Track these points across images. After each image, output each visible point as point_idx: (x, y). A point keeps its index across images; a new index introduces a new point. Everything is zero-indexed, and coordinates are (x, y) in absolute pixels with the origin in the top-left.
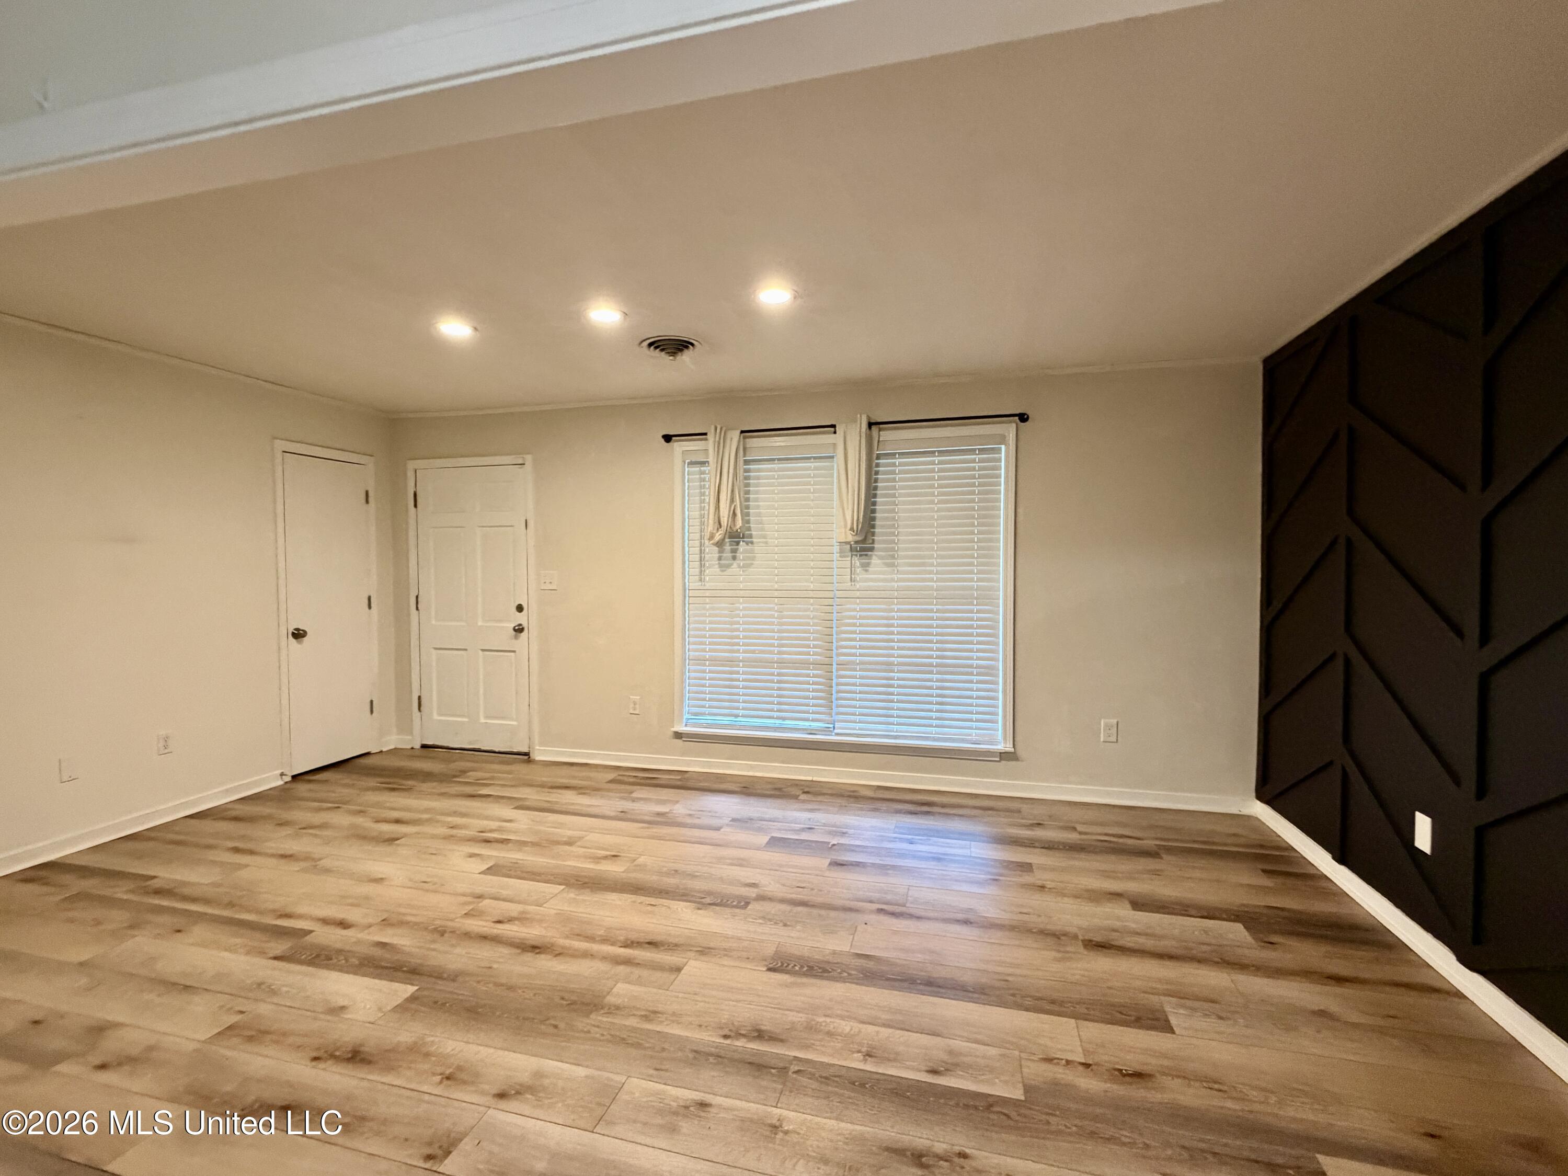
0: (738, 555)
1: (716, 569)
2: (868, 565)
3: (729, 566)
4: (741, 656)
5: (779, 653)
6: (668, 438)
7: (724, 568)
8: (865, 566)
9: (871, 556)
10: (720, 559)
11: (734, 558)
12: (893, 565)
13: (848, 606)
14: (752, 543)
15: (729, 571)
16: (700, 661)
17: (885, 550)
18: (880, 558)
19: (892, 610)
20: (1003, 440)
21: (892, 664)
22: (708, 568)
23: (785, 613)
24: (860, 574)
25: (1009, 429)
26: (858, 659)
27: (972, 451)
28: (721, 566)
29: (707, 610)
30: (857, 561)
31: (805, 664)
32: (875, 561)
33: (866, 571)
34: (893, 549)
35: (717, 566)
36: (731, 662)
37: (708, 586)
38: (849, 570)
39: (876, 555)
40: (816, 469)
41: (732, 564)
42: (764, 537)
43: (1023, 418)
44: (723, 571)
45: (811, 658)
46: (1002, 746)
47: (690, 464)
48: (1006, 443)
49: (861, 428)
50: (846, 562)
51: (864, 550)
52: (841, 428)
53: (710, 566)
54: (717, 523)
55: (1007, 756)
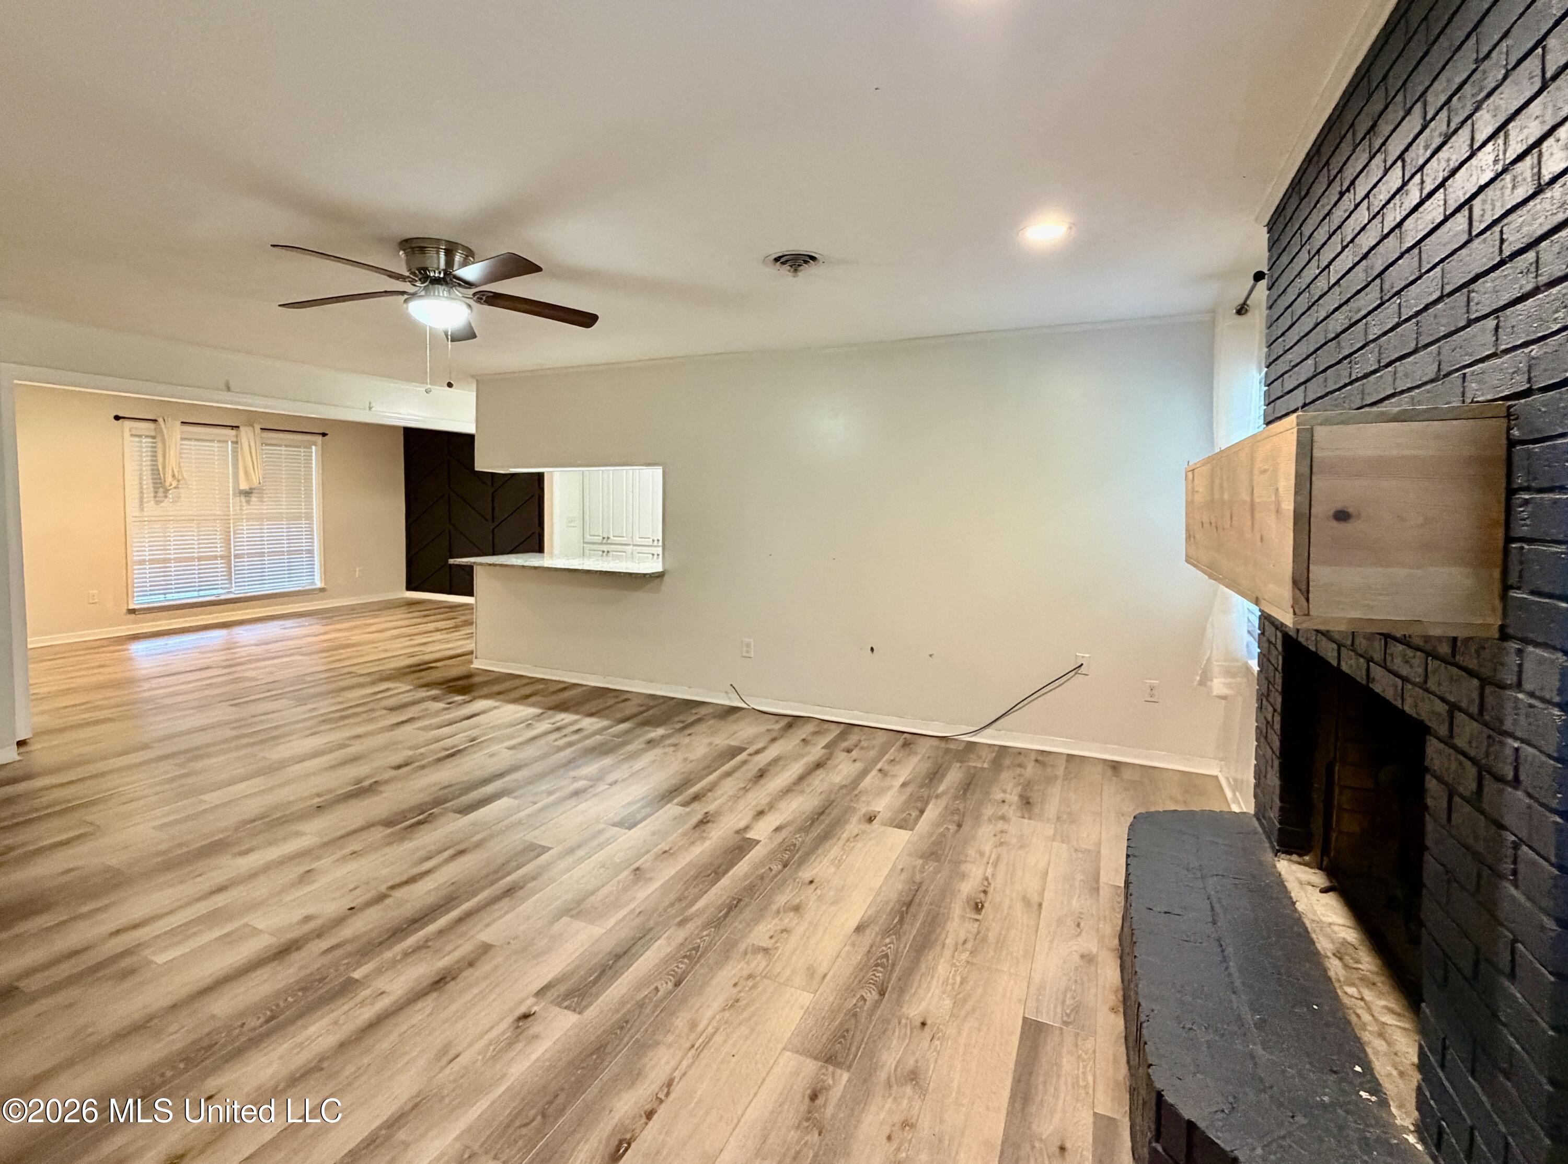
0: (169, 495)
1: (152, 503)
2: (250, 501)
3: (163, 502)
4: (172, 557)
5: (198, 552)
6: (117, 418)
7: (158, 503)
8: (248, 502)
9: (251, 496)
10: (155, 497)
11: (166, 497)
12: (262, 501)
13: (239, 524)
14: (179, 488)
15: (162, 504)
16: (142, 562)
17: (257, 493)
18: (256, 497)
20: (315, 444)
24: (246, 507)
25: (319, 439)
26: (246, 552)
28: (156, 501)
29: (147, 529)
30: (243, 499)
31: (216, 558)
32: (253, 499)
33: (249, 504)
34: (261, 493)
35: (153, 501)
37: (145, 514)
38: (239, 504)
39: (254, 496)
40: (219, 447)
42: (189, 486)
43: (324, 435)
44: (157, 505)
45: (219, 554)
46: (319, 584)
47: (132, 435)
48: (315, 445)
49: (258, 430)
50: (238, 499)
51: (248, 493)
52: (241, 428)
53: (147, 502)
54: (174, 476)
55: (322, 590)
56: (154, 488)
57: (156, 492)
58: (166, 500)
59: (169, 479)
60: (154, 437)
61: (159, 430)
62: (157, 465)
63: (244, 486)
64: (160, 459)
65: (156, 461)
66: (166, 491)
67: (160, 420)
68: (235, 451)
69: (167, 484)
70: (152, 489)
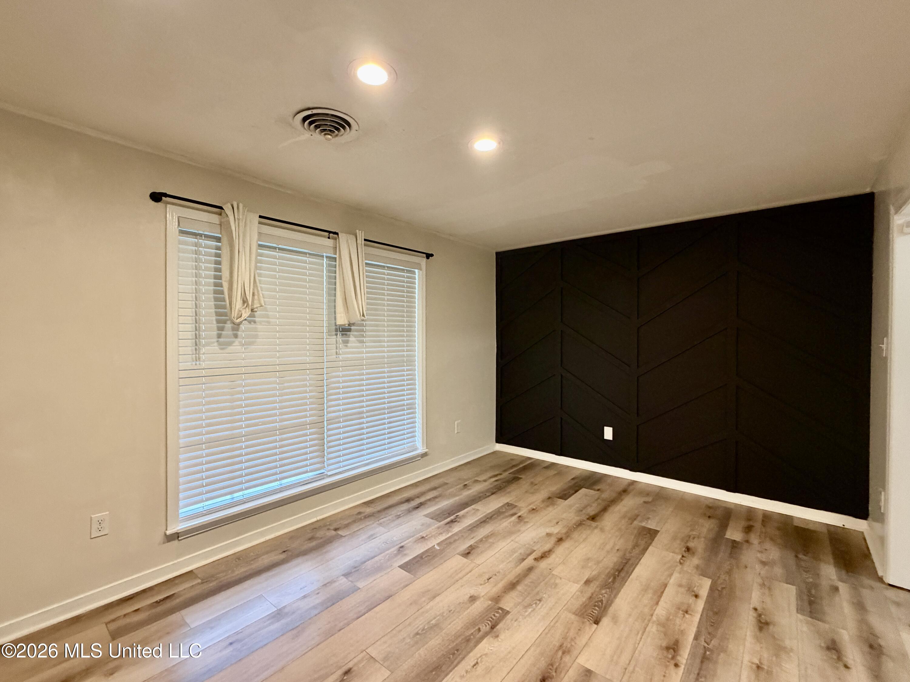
0: (239, 333)
1: (215, 348)
2: (347, 342)
3: (230, 344)
4: (243, 431)
5: (281, 421)
6: (156, 197)
7: (223, 346)
8: (345, 343)
9: (350, 335)
10: (219, 336)
11: (236, 336)
12: (362, 342)
13: (334, 374)
14: (255, 322)
15: (230, 349)
16: (197, 443)
17: (357, 331)
18: (355, 336)
19: (363, 374)
20: (419, 267)
21: (362, 412)
22: (204, 346)
23: (286, 385)
24: (343, 349)
25: (423, 261)
26: (341, 413)
27: (403, 270)
28: (220, 344)
29: (204, 391)
30: (340, 338)
32: (352, 339)
33: (346, 346)
34: (362, 331)
35: (216, 344)
36: (232, 439)
37: (203, 365)
38: (335, 345)
39: (353, 335)
40: (310, 263)
41: (233, 342)
42: (267, 316)
43: (428, 256)
44: (222, 349)
45: (308, 420)
46: (421, 450)
47: (182, 232)
48: (420, 269)
49: (361, 241)
50: (333, 339)
51: (345, 330)
52: (342, 237)
53: (207, 344)
54: (245, 301)
55: (424, 455)
56: (218, 321)
57: (221, 329)
58: (237, 342)
59: (238, 304)
60: (218, 239)
61: (224, 226)
62: (221, 285)
63: (342, 320)
64: (225, 274)
65: (220, 278)
66: (236, 327)
67: (227, 209)
68: (332, 270)
69: (235, 314)
70: (215, 325)
